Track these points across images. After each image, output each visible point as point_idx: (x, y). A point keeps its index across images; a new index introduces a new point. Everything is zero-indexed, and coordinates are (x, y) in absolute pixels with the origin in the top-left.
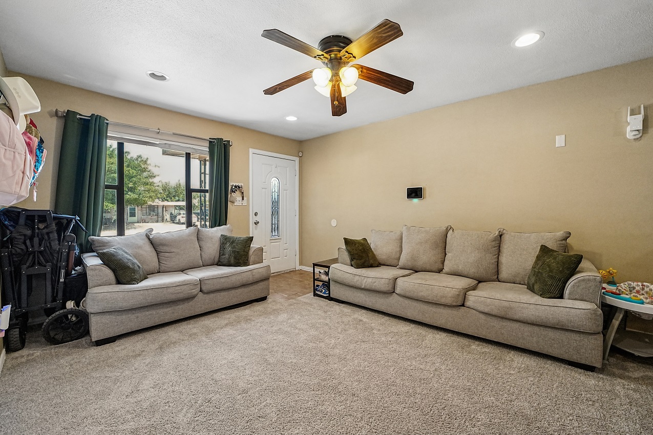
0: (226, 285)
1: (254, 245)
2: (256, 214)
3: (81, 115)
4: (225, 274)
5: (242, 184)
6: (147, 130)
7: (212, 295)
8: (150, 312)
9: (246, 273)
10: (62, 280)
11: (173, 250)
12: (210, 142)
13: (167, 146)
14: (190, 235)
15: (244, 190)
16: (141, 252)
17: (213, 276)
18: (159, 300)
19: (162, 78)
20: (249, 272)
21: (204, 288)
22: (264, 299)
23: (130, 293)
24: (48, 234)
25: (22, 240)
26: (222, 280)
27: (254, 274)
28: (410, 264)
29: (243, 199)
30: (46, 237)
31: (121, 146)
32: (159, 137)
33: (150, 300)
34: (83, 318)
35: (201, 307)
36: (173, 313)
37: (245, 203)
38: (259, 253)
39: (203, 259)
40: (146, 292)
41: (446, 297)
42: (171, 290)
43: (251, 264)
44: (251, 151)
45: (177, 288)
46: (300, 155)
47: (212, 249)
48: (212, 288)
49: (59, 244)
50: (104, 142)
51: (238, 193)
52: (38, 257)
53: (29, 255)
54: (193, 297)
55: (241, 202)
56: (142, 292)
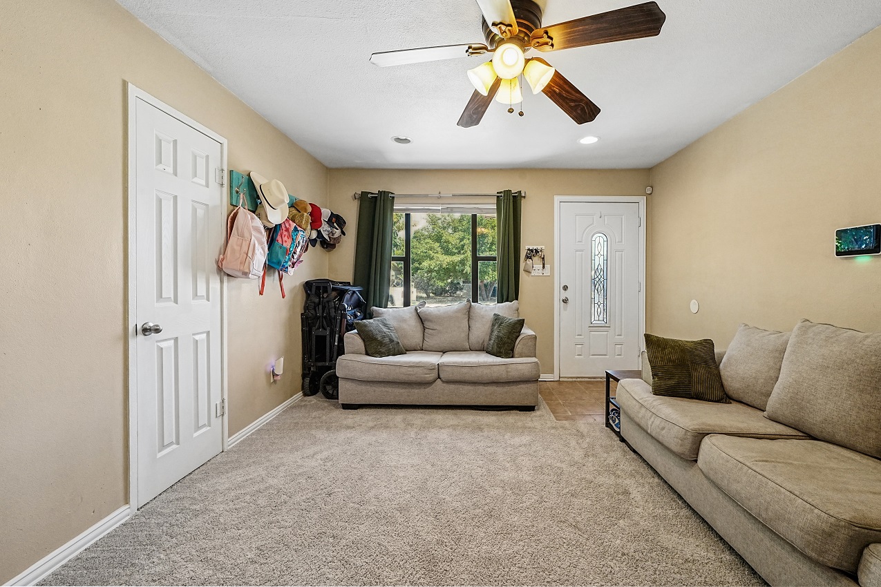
0: (467, 378)
1: (526, 331)
2: (565, 288)
3: (373, 194)
4: (469, 363)
5: (543, 247)
6: (426, 196)
7: (452, 387)
8: (386, 389)
9: (498, 367)
10: (336, 344)
11: (435, 327)
12: (498, 197)
13: (449, 210)
14: (458, 311)
15: (546, 253)
16: (405, 326)
17: (453, 363)
18: (391, 378)
19: (406, 141)
20: (503, 366)
21: (441, 376)
22: (531, 409)
23: (367, 365)
24: (328, 302)
25: (313, 307)
26: (464, 370)
27: (509, 370)
28: (786, 413)
29: (544, 267)
30: (327, 305)
31: (408, 216)
32: (440, 201)
33: (383, 376)
34: (334, 380)
35: (439, 397)
36: (408, 396)
37: (547, 272)
38: (530, 343)
39: (470, 342)
40: (380, 367)
41: (789, 521)
42: (403, 370)
43: (516, 356)
44: (557, 199)
45: (410, 369)
46: (649, 192)
47: (481, 331)
48: (451, 377)
49: (335, 312)
50: (389, 216)
51: (536, 259)
52: (322, 321)
53: (318, 319)
54: (429, 383)
55: (541, 271)
56: (377, 366)
